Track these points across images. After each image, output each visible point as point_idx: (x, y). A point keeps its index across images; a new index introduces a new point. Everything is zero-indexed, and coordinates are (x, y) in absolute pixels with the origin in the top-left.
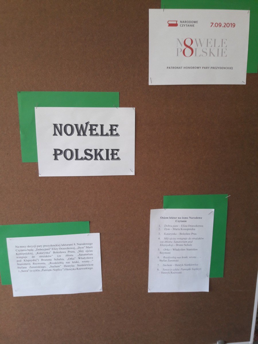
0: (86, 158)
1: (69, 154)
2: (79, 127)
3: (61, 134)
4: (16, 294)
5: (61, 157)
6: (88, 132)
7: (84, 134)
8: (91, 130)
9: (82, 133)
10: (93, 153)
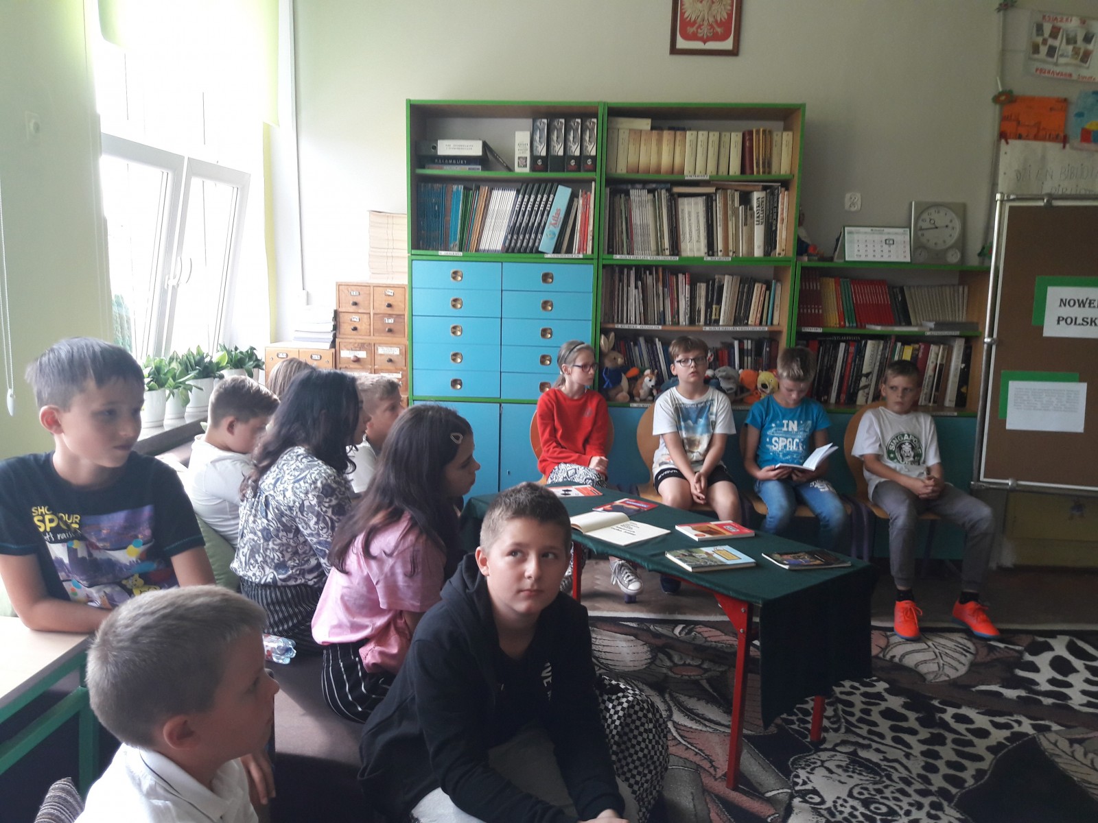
0: (1083, 324)
1: (1069, 321)
2: (1080, 301)
3: (1065, 305)
4: (1008, 427)
5: (1062, 323)
6: (1087, 305)
7: (1084, 306)
8: (1090, 304)
9: (1082, 305)
10: (1089, 321)
